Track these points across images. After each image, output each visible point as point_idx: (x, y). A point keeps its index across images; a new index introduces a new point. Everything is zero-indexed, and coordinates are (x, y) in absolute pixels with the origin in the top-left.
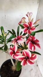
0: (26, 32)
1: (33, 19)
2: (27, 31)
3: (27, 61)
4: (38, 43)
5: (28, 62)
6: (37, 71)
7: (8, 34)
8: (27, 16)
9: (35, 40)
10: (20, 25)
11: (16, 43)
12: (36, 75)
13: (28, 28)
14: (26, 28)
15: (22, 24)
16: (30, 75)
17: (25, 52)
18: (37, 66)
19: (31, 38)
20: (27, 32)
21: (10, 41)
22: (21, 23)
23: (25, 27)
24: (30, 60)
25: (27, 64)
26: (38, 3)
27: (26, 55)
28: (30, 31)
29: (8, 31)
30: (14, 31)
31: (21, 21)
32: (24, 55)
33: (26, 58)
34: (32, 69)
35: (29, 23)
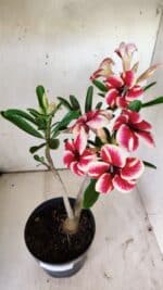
0: (113, 103)
1: (136, 65)
2: (118, 99)
3: (113, 181)
4: (147, 130)
5: (115, 184)
6: (149, 246)
7: (58, 107)
8: (119, 54)
9: (140, 121)
10: (94, 82)
11: (83, 129)
12: (143, 259)
13: (120, 89)
14: (114, 90)
15: (101, 80)
16: (124, 257)
17: (110, 151)
18: (150, 230)
19: (127, 117)
20: (118, 104)
21: (63, 127)
22: (98, 76)
23: (111, 88)
24: (123, 177)
25: (113, 188)
26: (158, 12)
27: (110, 160)
28: (127, 98)
29: (60, 98)
30: (76, 100)
31: (100, 70)
32: (104, 159)
33: (112, 170)
34: (132, 240)
35: (124, 75)
